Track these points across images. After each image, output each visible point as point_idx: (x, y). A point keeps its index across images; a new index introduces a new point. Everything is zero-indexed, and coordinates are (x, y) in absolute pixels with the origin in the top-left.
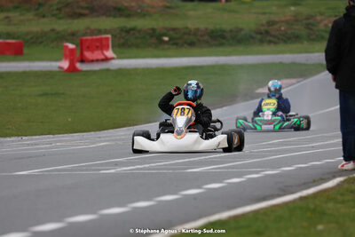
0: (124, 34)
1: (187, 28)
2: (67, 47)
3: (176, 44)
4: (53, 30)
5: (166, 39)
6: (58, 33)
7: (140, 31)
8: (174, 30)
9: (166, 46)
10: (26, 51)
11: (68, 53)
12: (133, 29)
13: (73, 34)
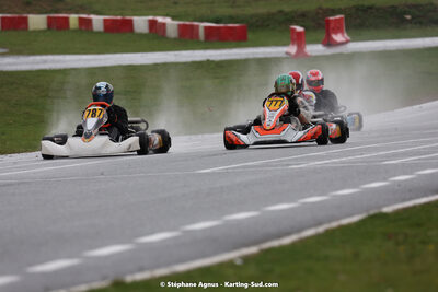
0: (360, 13)
1: (432, 4)
2: (294, 30)
3: (421, 23)
4: (281, 12)
5: (408, 17)
6: (286, 14)
7: (378, 9)
8: (416, 6)
9: (409, 25)
10: (250, 36)
11: (295, 37)
12: (370, 8)
13: (303, 15)
